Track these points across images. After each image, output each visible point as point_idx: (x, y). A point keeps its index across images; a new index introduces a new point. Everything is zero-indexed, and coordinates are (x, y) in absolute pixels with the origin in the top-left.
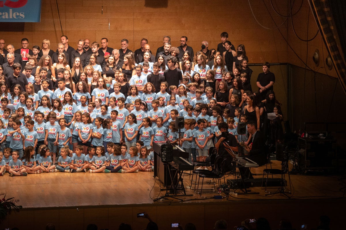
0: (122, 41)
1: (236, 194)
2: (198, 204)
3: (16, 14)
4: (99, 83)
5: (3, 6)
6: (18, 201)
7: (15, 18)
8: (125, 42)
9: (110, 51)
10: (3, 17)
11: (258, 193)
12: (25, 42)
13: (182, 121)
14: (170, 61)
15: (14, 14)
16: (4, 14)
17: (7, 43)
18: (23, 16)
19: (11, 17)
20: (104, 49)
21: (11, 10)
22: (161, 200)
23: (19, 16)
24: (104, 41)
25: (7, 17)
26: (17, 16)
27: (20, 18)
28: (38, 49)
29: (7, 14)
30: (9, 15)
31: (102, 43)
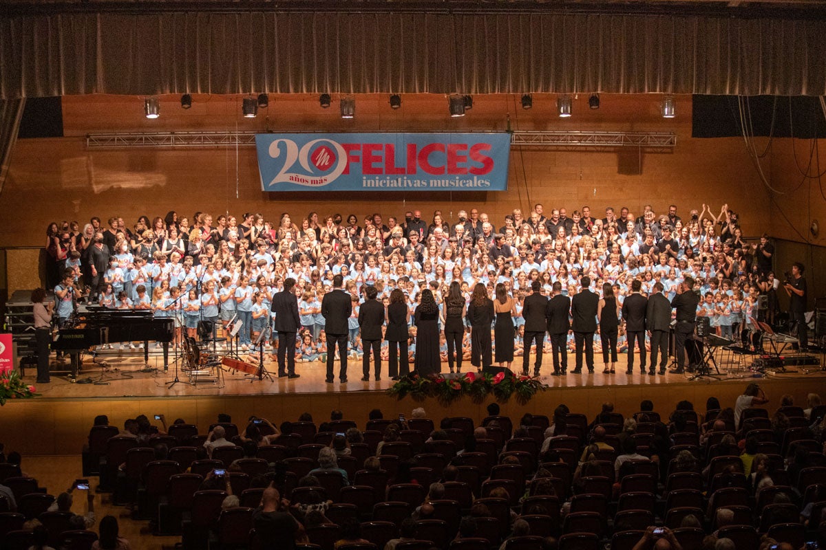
1: (774, 373)
2: (738, 383)
3: (481, 182)
5: (466, 173)
6: (545, 378)
7: (479, 185)
8: (610, 211)
10: (467, 185)
11: (797, 372)
15: (479, 181)
16: (468, 181)
17: (480, 213)
18: (488, 184)
19: (475, 185)
20: (586, 218)
21: (475, 178)
22: (697, 379)
23: (484, 183)
24: (586, 209)
25: (471, 185)
26: (482, 184)
27: (485, 186)
29: (471, 181)
30: (473, 183)
31: (583, 211)
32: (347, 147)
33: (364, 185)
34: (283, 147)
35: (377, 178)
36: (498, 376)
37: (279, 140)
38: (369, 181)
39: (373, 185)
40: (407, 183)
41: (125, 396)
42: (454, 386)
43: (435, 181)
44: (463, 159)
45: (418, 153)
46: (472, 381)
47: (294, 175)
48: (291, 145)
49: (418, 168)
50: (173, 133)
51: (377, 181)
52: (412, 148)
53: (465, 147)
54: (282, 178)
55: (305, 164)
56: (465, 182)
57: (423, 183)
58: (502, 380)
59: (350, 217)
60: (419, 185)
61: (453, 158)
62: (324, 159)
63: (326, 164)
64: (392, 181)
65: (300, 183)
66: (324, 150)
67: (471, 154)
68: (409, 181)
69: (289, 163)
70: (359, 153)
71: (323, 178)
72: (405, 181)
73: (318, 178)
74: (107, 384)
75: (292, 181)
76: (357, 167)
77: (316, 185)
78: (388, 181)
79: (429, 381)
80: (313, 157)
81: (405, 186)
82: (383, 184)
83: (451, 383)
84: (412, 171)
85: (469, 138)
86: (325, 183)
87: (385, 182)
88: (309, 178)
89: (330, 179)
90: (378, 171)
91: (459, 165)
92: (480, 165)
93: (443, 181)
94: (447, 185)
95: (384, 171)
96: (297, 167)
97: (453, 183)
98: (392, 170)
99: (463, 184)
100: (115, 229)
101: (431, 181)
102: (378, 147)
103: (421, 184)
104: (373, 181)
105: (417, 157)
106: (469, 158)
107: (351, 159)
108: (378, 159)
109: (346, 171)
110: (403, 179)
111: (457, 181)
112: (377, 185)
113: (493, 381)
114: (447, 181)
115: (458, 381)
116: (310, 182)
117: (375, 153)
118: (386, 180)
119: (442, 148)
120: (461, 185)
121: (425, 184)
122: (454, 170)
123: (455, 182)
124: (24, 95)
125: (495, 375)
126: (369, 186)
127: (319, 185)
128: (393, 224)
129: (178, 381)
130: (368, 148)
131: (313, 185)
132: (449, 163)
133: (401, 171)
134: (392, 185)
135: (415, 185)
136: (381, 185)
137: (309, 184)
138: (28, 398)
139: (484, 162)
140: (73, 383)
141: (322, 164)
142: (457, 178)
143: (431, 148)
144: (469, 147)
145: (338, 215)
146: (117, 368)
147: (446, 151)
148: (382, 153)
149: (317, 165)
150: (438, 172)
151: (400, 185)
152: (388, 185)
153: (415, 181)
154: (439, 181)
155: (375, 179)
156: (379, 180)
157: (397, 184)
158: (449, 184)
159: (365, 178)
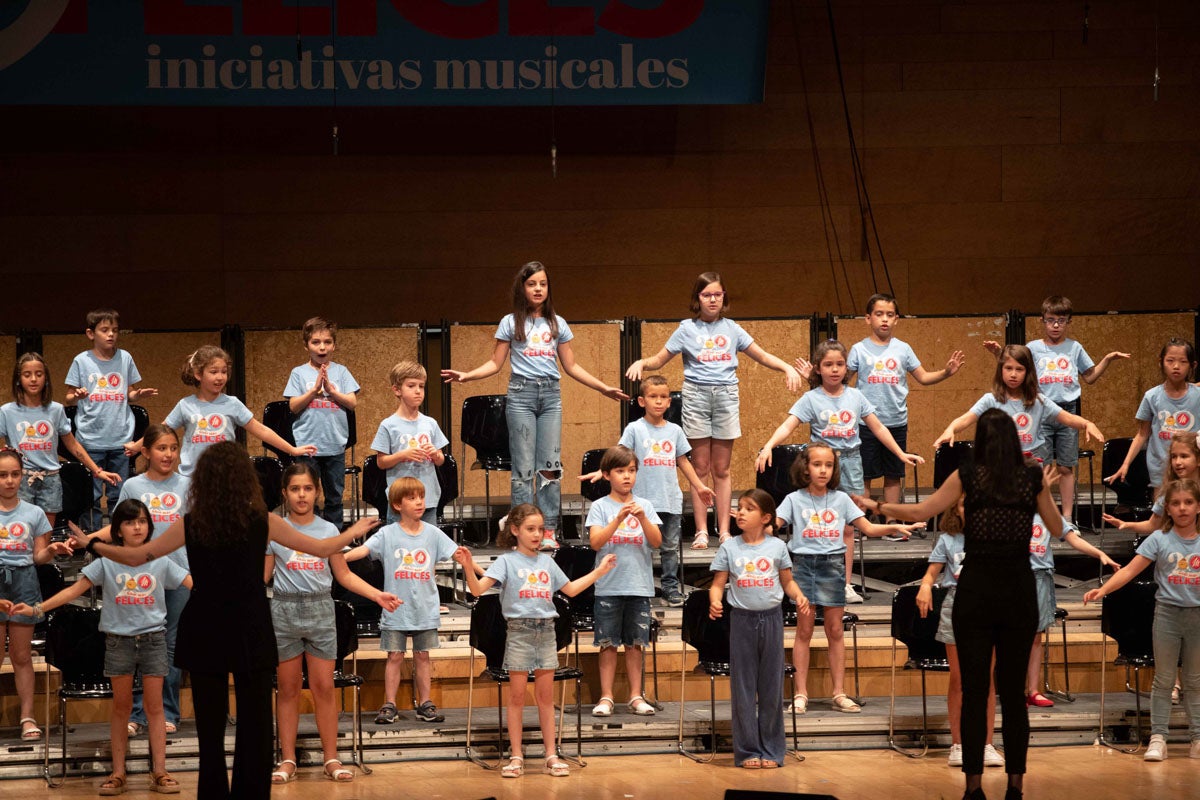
3: (651, 66)
5: (590, 31)
7: (645, 82)
10: (594, 82)
15: (645, 64)
16: (594, 66)
18: (683, 75)
19: (628, 83)
21: (627, 50)
23: (666, 74)
25: (610, 83)
26: (654, 78)
27: (669, 84)
29: (608, 65)
30: (618, 75)
33: (154, 82)
35: (209, 50)
38: (173, 66)
39: (191, 82)
40: (338, 71)
43: (458, 65)
49: (387, 9)
51: (209, 66)
56: (582, 68)
57: (405, 72)
60: (388, 84)
64: (273, 66)
68: (347, 66)
72: (328, 67)
78: (257, 67)
81: (329, 83)
82: (237, 78)
87: (241, 68)
90: (212, 23)
93: (491, 66)
94: (508, 83)
95: (238, 20)
97: (534, 76)
99: (577, 77)
101: (441, 67)
103: (396, 75)
104: (191, 66)
110: (318, 56)
111: (550, 66)
114: (508, 66)
118: (248, 58)
120: (569, 83)
121: (415, 76)
122: (534, 18)
123: (542, 71)
126: (173, 82)
133: (313, 24)
134: (273, 83)
135: (372, 83)
136: (227, 81)
142: (550, 50)
150: (470, 23)
151: (307, 82)
152: (256, 83)
153: (373, 67)
154: (474, 65)
155: (199, 59)
156: (219, 61)
157: (297, 75)
158: (517, 76)
159: (154, 49)
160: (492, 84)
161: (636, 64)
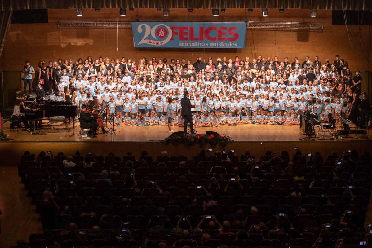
0: (285, 58)
1: (341, 138)
2: (322, 142)
4: (273, 80)
5: (226, 40)
7: (232, 46)
8: (286, 59)
9: (279, 63)
10: (227, 46)
11: (353, 137)
12: (237, 58)
13: (315, 100)
14: (310, 69)
15: (232, 44)
16: (227, 44)
18: (236, 45)
19: (230, 46)
20: (276, 62)
21: (230, 42)
22: (303, 139)
24: (276, 58)
25: (228, 46)
26: (233, 45)
28: (243, 61)
29: (228, 44)
30: (229, 45)
31: (275, 59)
32: (173, 28)
33: (180, 45)
34: (144, 28)
35: (186, 42)
36: (211, 136)
37: (142, 25)
38: (182, 43)
39: (184, 45)
40: (199, 45)
41: (48, 141)
42: (191, 140)
43: (212, 44)
44: (225, 34)
45: (204, 31)
46: (199, 138)
47: (149, 40)
48: (147, 27)
49: (204, 38)
50: (95, 22)
51: (186, 44)
52: (202, 29)
53: (225, 28)
54: (143, 42)
55: (154, 35)
56: (225, 44)
57: (206, 44)
58: (213, 138)
59: (172, 60)
60: (204, 46)
61: (220, 33)
62: (162, 33)
63: (163, 36)
65: (151, 44)
66: (162, 29)
67: (228, 32)
68: (200, 44)
69: (146, 35)
70: (178, 31)
71: (162, 42)
73: (159, 42)
74: (45, 135)
75: (148, 43)
76: (177, 37)
77: (158, 45)
79: (180, 137)
80: (157, 32)
81: (198, 45)
82: (189, 45)
83: (190, 139)
84: (201, 39)
85: (227, 24)
86: (162, 44)
88: (156, 42)
89: (165, 42)
90: (186, 39)
91: (223, 36)
92: (232, 37)
93: (216, 44)
94: (217, 46)
95: (189, 39)
96: (150, 37)
98: (192, 38)
99: (225, 45)
100: (67, 64)
101: (210, 44)
102: (187, 28)
103: (206, 45)
104: (184, 44)
105: (204, 32)
106: (227, 34)
107: (174, 33)
108: (186, 34)
109: (172, 39)
110: (197, 42)
111: (222, 44)
112: (186, 45)
113: (208, 138)
114: (217, 44)
115: (193, 138)
116: (156, 44)
117: (185, 31)
118: (190, 43)
119: (215, 29)
121: (207, 45)
122: (220, 39)
124: (11, 9)
125: (210, 135)
126: (182, 45)
127: (160, 45)
128: (190, 63)
129: (74, 134)
130: (182, 29)
131: (157, 45)
132: (218, 35)
133: (197, 39)
135: (203, 45)
137: (155, 45)
138: (7, 141)
139: (234, 35)
140: (31, 134)
141: (161, 36)
142: (222, 42)
143: (210, 29)
144: (228, 29)
145: (165, 59)
146: (55, 127)
147: (217, 31)
148: (188, 31)
149: (159, 36)
150: (213, 39)
151: (196, 46)
152: (191, 45)
153: (203, 44)
154: (214, 44)
155: (185, 43)
156: (187, 43)
157: (195, 45)
158: (218, 45)
159: (180, 42)
160: (216, 46)
161: (231, 44)
